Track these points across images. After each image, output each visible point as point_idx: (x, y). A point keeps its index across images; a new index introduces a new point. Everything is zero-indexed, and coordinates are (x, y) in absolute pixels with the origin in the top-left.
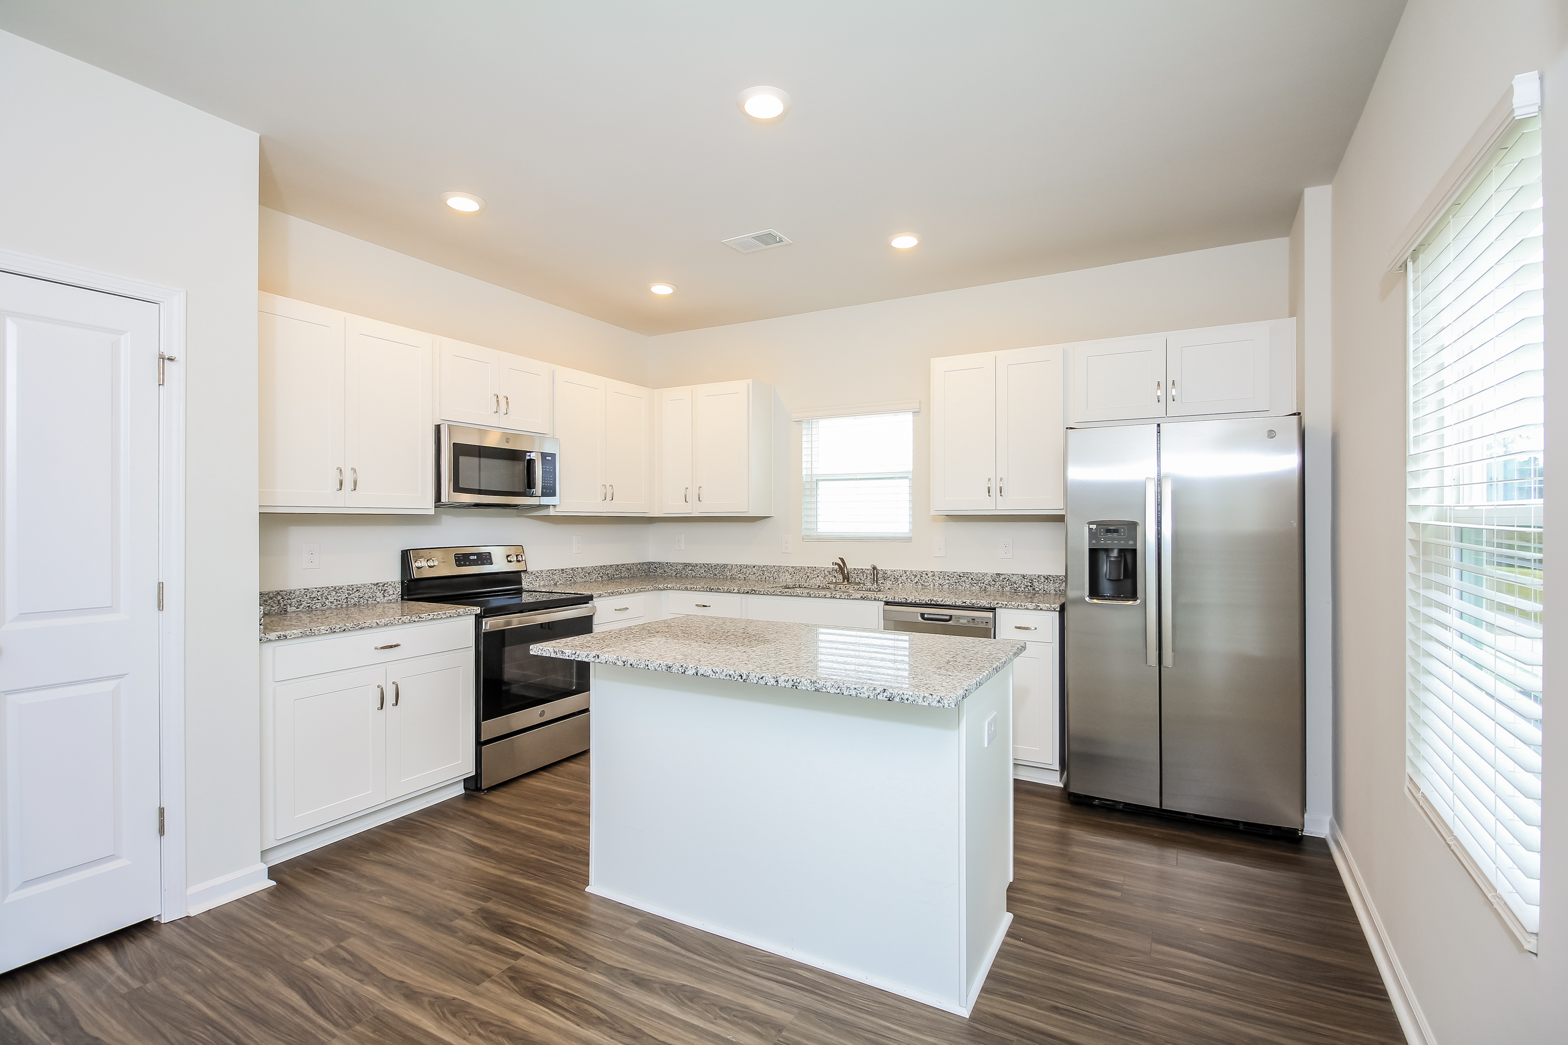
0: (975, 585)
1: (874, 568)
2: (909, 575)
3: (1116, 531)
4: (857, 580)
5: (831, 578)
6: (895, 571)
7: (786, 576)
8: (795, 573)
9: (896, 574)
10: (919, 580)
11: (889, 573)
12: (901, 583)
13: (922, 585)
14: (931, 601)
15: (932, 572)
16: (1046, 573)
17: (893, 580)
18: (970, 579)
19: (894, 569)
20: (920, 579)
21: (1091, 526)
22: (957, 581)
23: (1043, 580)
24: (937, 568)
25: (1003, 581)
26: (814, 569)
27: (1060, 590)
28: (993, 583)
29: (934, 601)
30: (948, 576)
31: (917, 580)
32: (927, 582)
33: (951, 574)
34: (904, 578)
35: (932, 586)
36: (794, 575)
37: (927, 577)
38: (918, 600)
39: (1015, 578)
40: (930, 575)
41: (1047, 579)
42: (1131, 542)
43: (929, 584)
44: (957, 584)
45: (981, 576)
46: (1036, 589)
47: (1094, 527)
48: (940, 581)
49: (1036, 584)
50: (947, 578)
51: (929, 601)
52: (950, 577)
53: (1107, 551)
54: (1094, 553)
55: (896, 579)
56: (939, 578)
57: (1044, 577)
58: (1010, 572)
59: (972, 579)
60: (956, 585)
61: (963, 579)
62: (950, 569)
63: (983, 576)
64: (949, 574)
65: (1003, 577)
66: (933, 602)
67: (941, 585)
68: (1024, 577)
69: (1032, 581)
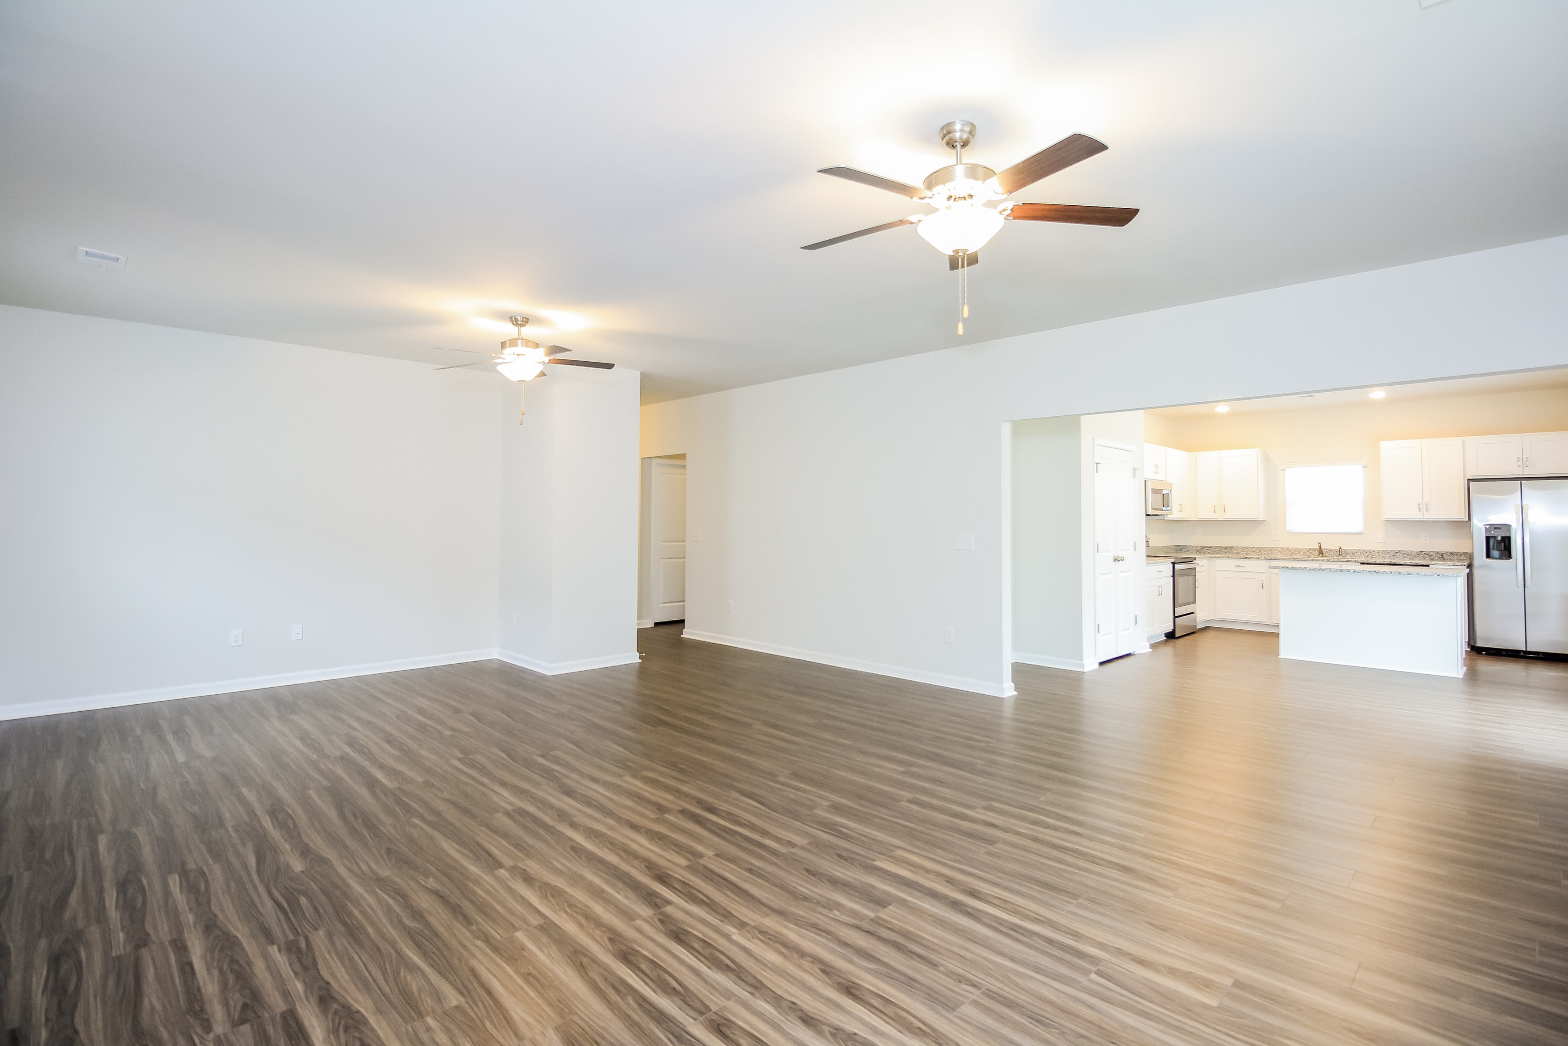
0: (1406, 557)
1: (1340, 548)
2: (1362, 552)
3: (1500, 528)
4: (1327, 555)
9: (1353, 551)
11: (1349, 551)
12: (1357, 556)
13: (1371, 557)
15: (1377, 550)
17: (1351, 555)
18: (1402, 554)
20: (1369, 554)
21: (1486, 526)
22: (1394, 555)
23: (1450, 553)
25: (1424, 555)
26: (1296, 549)
27: (1468, 557)
28: (1418, 556)
31: (1367, 554)
32: (1374, 556)
34: (1358, 553)
35: (1377, 558)
36: (1282, 552)
37: (1374, 553)
39: (1431, 553)
40: (1376, 552)
41: (1459, 553)
42: (1508, 533)
45: (1409, 552)
47: (1488, 527)
48: (1383, 555)
49: (1446, 555)
50: (1387, 553)
52: (1389, 553)
53: (1495, 537)
54: (1488, 539)
55: (1354, 554)
58: (1429, 550)
59: (1404, 554)
60: (1393, 557)
61: (1398, 554)
63: (1411, 552)
65: (1424, 553)
67: (1383, 557)
68: (1437, 552)
69: (1442, 555)
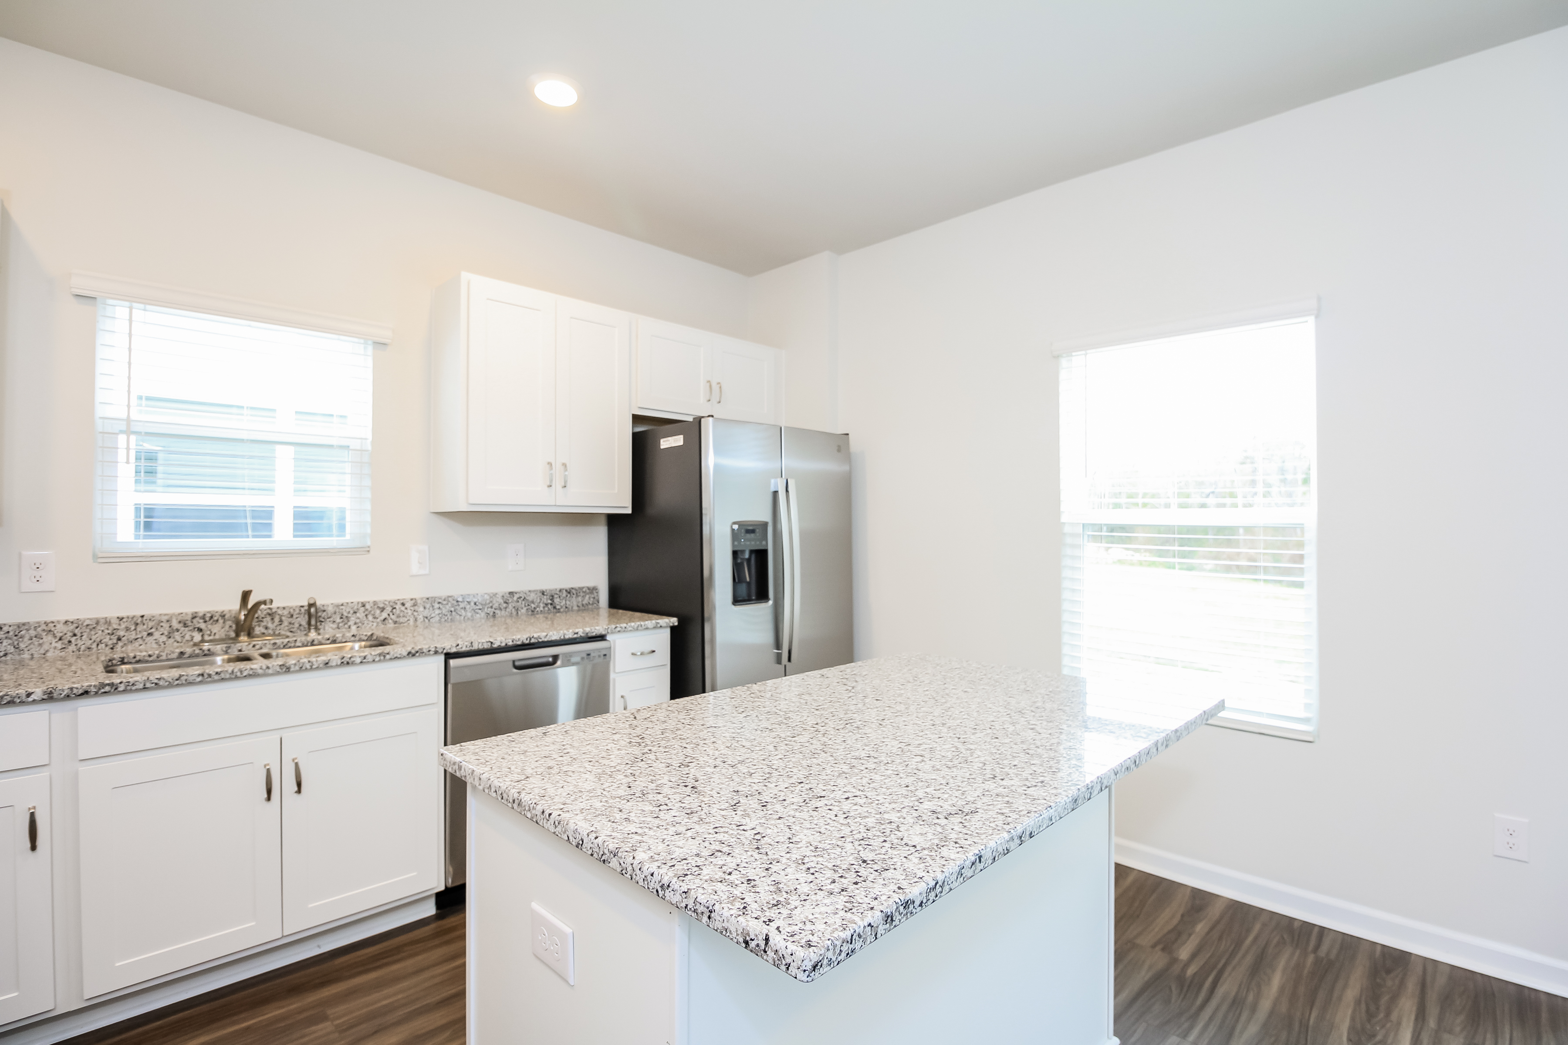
0: (480, 611)
2: (370, 609)
5: (190, 633)
6: (342, 605)
7: (46, 647)
8: (75, 635)
10: (389, 615)
11: (330, 609)
12: (355, 624)
13: (395, 622)
14: (530, 639)
15: (412, 600)
16: (568, 586)
17: (338, 620)
18: (472, 604)
19: (340, 602)
20: (391, 614)
22: (453, 609)
23: (565, 593)
24: (419, 594)
25: (518, 602)
26: (138, 622)
27: (583, 605)
28: (505, 605)
29: (535, 638)
30: (439, 603)
31: (384, 615)
32: (404, 616)
33: (444, 600)
34: (360, 614)
35: (412, 622)
36: (73, 639)
37: (403, 608)
38: (511, 641)
39: (532, 597)
40: (408, 605)
41: (569, 593)
43: (406, 619)
44: (454, 613)
45: (488, 598)
46: (558, 607)
49: (557, 601)
50: (437, 606)
51: (527, 639)
52: (442, 604)
55: (345, 619)
56: (425, 608)
57: (566, 591)
58: (526, 588)
59: (475, 604)
60: (451, 615)
61: (462, 605)
62: (441, 592)
63: (491, 597)
64: (440, 601)
66: (533, 641)
67: (427, 618)
68: (543, 593)
69: (552, 598)
